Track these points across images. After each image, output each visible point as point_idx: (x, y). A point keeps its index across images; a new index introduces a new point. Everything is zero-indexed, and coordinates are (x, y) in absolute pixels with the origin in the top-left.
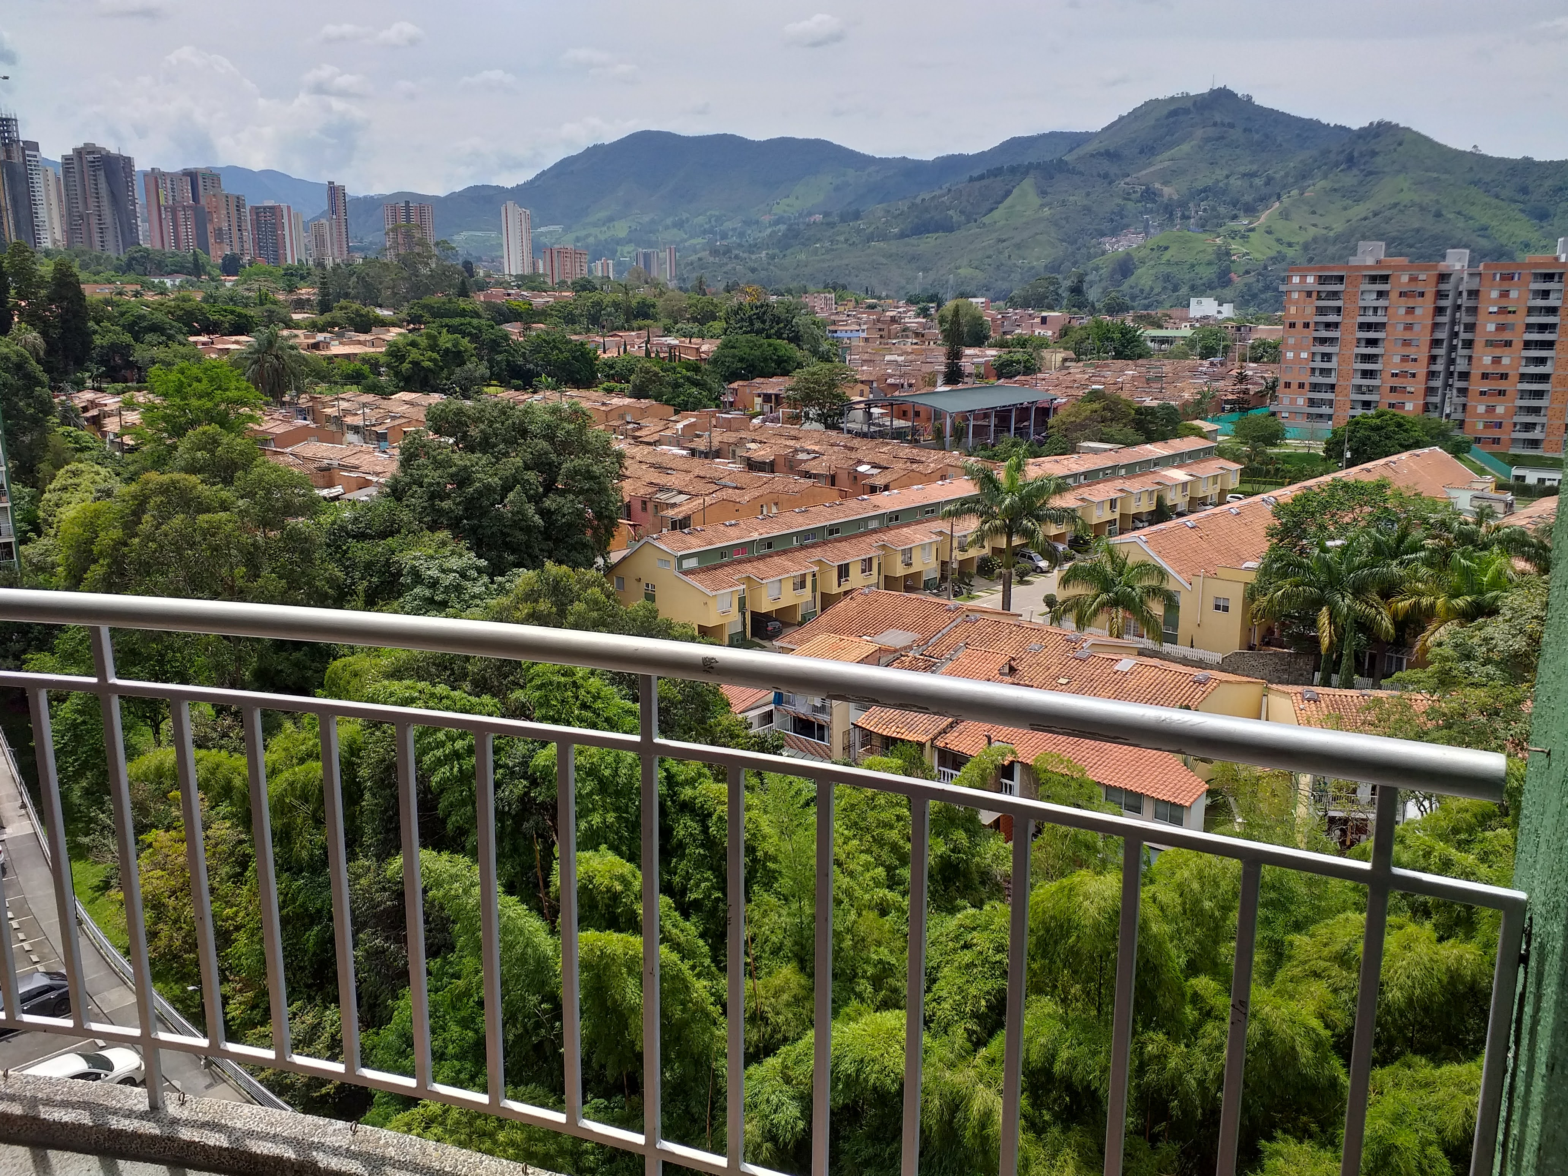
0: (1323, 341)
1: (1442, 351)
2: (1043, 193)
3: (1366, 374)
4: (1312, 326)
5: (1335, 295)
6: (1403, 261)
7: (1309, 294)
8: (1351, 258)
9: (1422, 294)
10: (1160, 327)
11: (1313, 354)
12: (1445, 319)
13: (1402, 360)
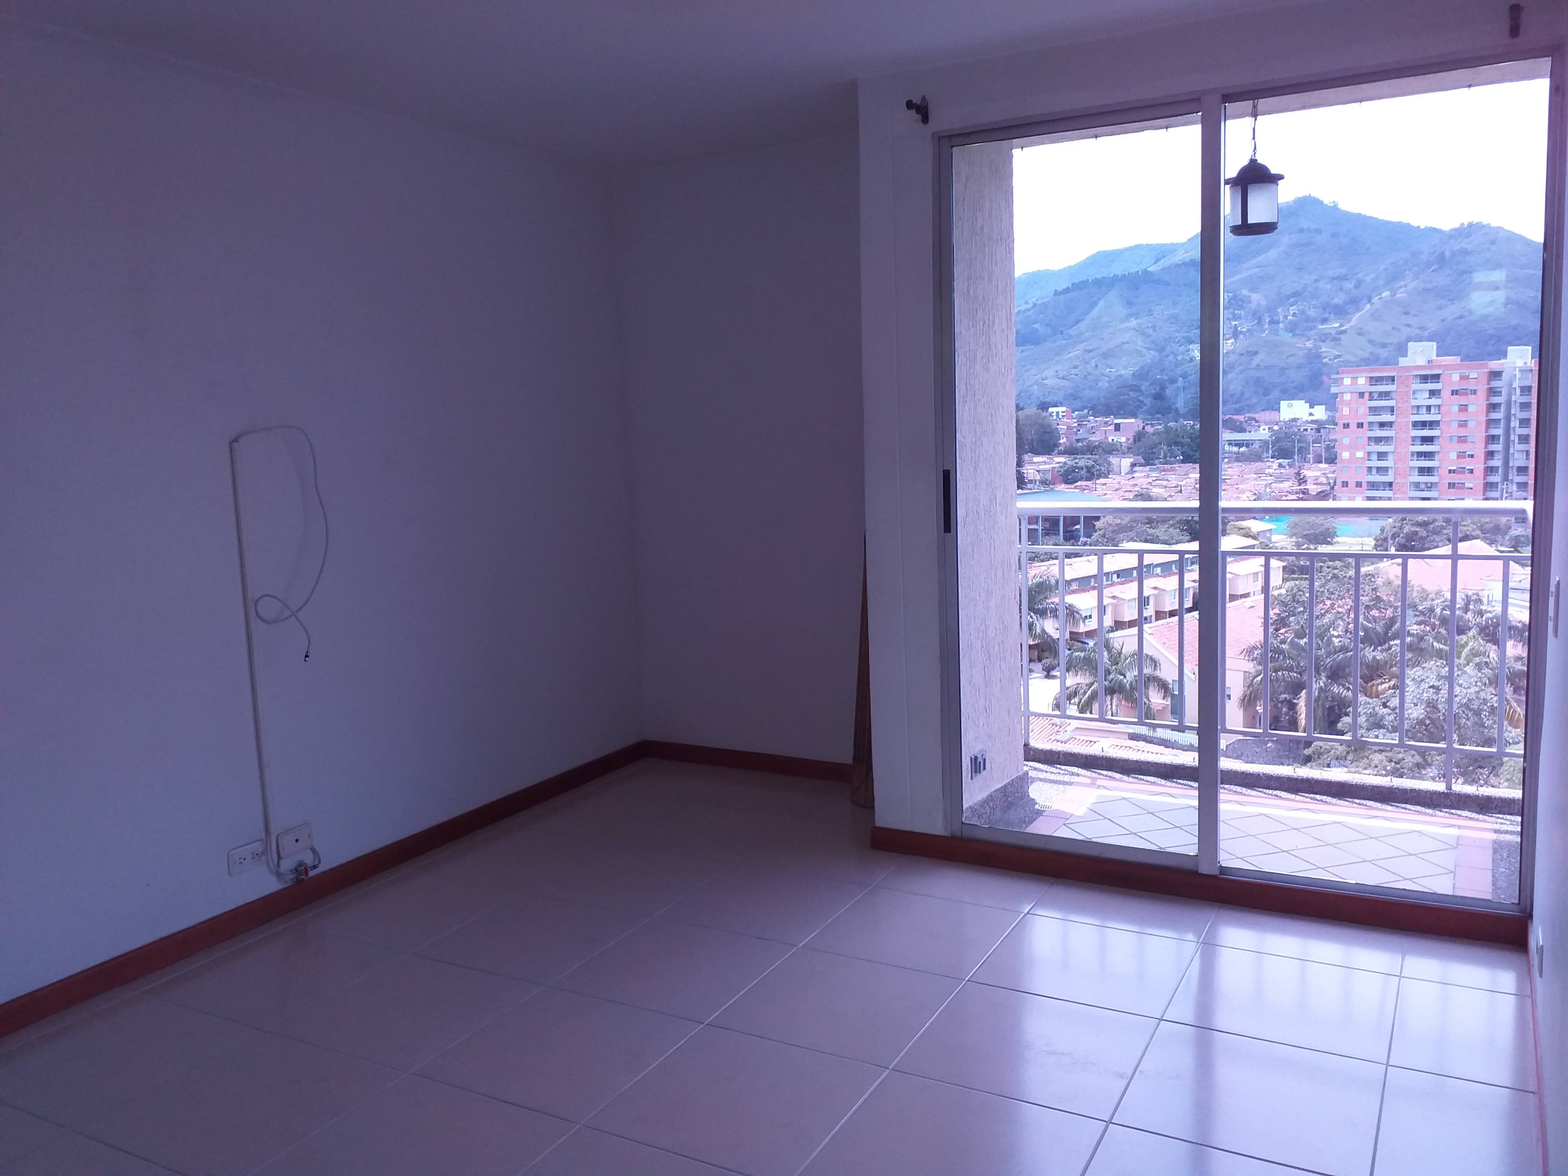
0: (1378, 440)
1: (1498, 447)
2: (1130, 304)
3: (1422, 471)
4: (1366, 425)
5: (1385, 395)
6: (1454, 360)
7: (1362, 395)
8: (1401, 359)
9: (1474, 392)
10: (1243, 430)
11: (1369, 454)
12: (1499, 415)
13: (1459, 457)
